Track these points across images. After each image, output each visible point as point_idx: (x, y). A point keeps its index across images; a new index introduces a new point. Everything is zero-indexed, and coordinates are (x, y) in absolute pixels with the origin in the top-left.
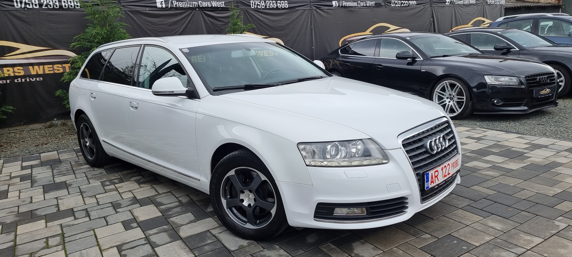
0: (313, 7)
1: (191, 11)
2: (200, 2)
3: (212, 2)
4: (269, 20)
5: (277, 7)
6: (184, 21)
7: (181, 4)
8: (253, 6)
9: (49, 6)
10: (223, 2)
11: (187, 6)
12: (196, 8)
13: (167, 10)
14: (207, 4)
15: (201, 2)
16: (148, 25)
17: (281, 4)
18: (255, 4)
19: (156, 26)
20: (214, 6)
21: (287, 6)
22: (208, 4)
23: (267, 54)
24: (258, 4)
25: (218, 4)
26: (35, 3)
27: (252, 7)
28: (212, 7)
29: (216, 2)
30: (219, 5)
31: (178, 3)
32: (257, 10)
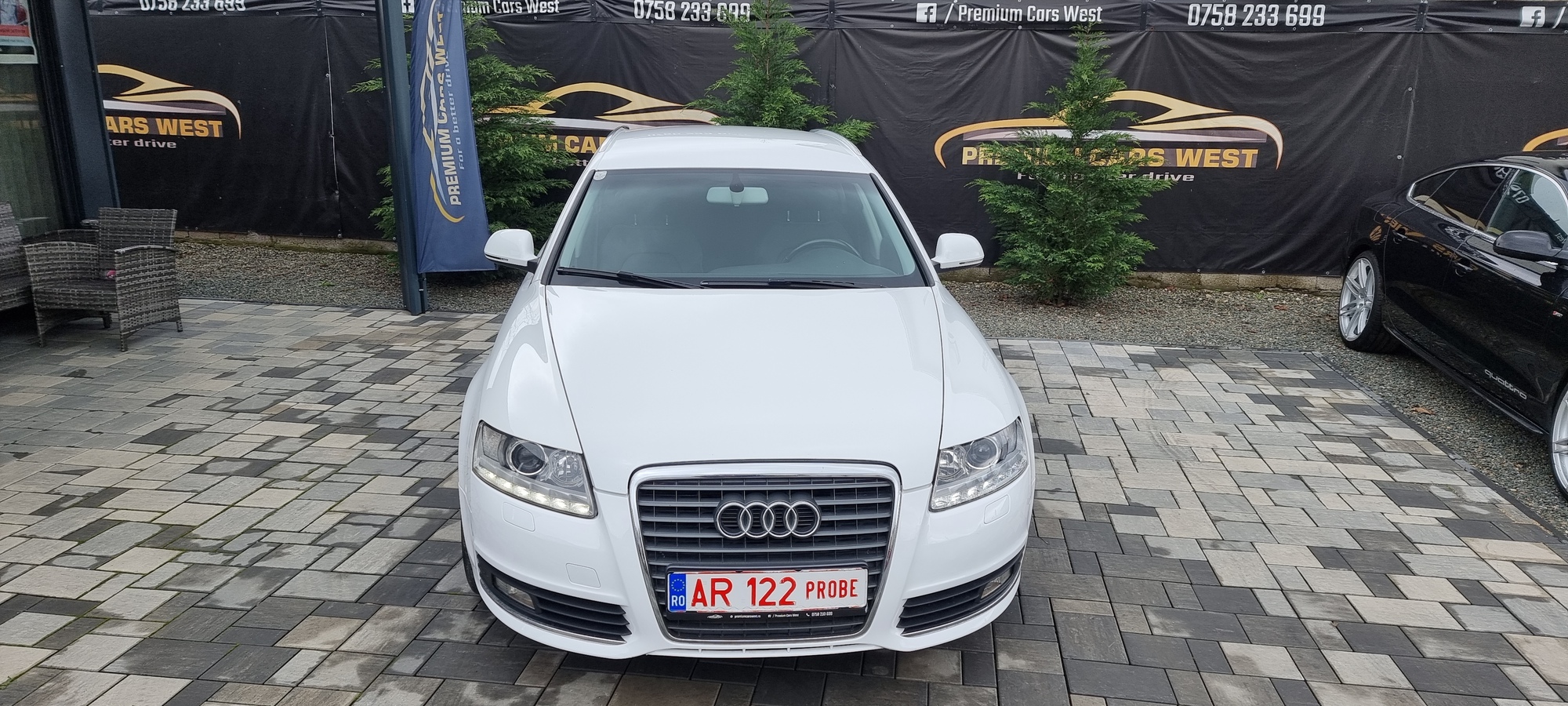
0: (1428, 24)
1: (1002, 31)
2: (1032, 9)
3: (1065, 7)
4: (1243, 64)
5: (1281, 23)
6: (980, 56)
7: (980, 14)
8: (1193, 21)
9: (692, 16)
10: (1100, 9)
11: (993, 20)
12: (1018, 23)
13: (939, 30)
14: (1050, 13)
15: (1034, 10)
16: (887, 64)
17: (1297, 13)
18: (1202, 15)
19: (905, 67)
20: (1067, 20)
21: (1318, 21)
22: (1053, 14)
23: (1216, 161)
24: (1215, 13)
25: (1081, 15)
26: (670, 10)
27: (1190, 23)
28: (1062, 22)
29: (1078, 7)
30: (1083, 18)
31: (972, 12)
32: (1206, 33)
